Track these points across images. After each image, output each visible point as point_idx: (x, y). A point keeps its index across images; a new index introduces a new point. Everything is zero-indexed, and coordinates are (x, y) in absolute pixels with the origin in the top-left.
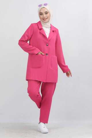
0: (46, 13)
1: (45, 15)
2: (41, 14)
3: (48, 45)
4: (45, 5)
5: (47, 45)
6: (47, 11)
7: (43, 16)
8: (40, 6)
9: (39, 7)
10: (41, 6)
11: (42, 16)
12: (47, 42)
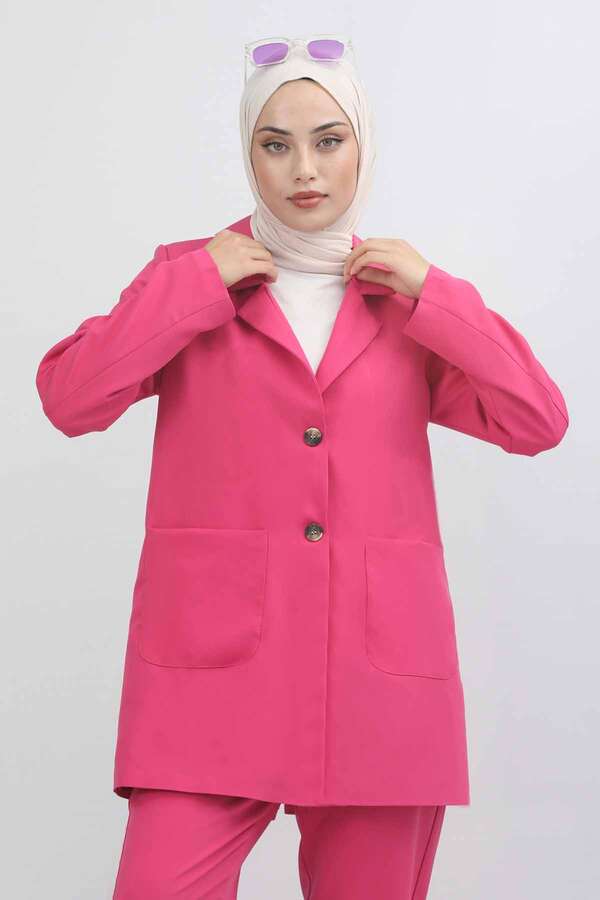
0: (328, 138)
1: (309, 161)
2: (270, 140)
3: (317, 442)
4: (324, 51)
5: (306, 436)
6: (340, 118)
7: (295, 164)
11: (277, 167)
12: (313, 404)
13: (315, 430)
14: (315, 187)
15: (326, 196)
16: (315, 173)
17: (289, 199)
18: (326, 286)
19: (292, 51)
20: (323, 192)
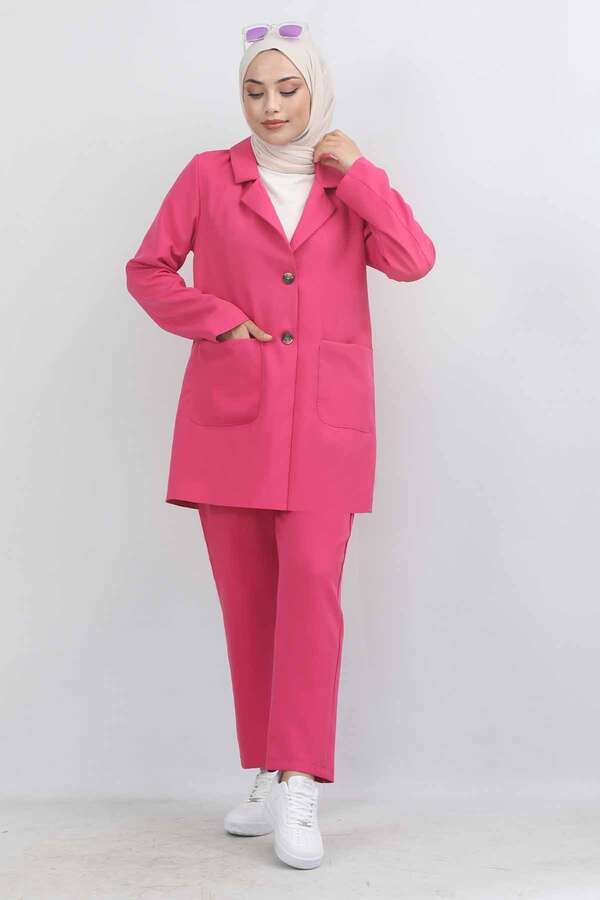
0: (289, 88)
1: (275, 101)
2: (253, 89)
3: (291, 281)
5: (284, 277)
6: (295, 74)
7: (266, 103)
8: (256, 34)
9: (248, 45)
10: (262, 37)
11: (257, 106)
12: (287, 259)
13: (289, 274)
14: (278, 117)
15: (287, 121)
16: (278, 109)
17: (263, 123)
18: (300, 182)
19: (270, 32)
20: (284, 119)
